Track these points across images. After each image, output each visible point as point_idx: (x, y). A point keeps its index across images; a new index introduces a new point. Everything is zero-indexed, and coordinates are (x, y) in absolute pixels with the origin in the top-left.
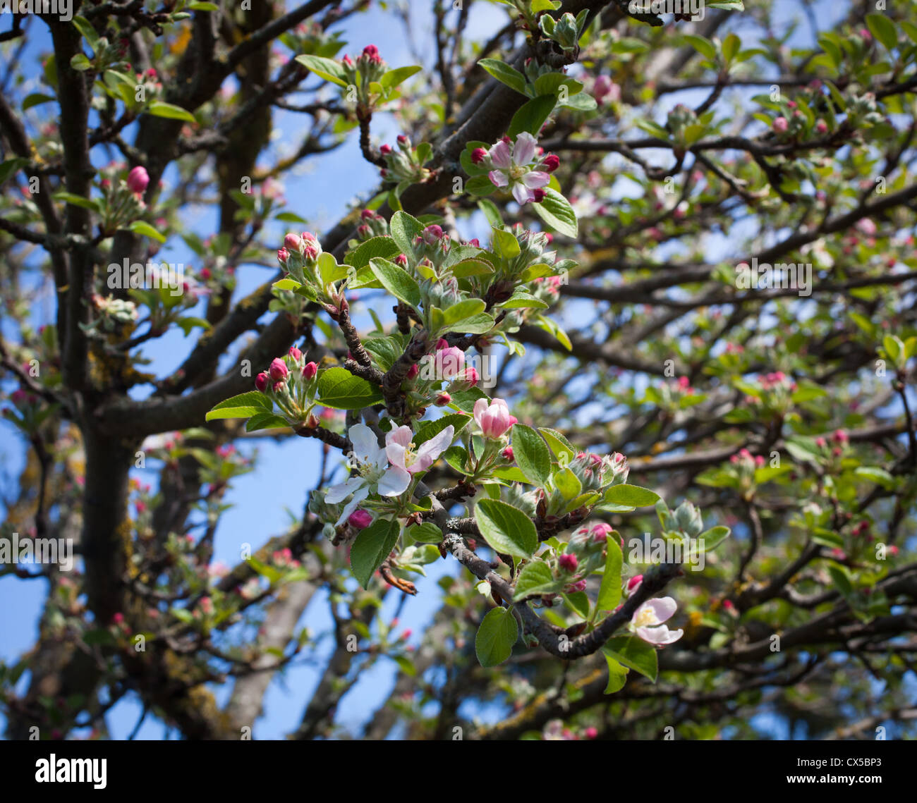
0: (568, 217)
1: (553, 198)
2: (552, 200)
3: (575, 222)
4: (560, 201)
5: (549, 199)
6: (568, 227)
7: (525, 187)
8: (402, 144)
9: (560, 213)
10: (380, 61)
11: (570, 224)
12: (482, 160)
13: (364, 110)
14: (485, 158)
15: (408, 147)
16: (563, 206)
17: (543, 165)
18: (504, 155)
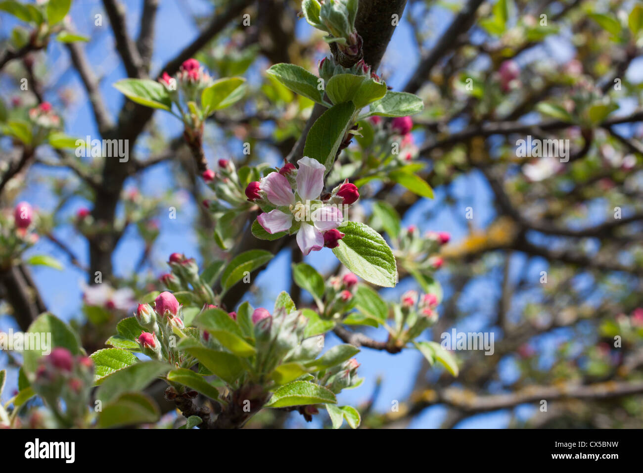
0: (384, 259)
1: (362, 236)
2: (361, 238)
3: (393, 265)
4: (372, 238)
5: (357, 237)
6: (383, 273)
7: (315, 228)
8: (223, 170)
9: (373, 255)
10: (197, 78)
11: (385, 268)
12: (259, 197)
13: (190, 133)
14: (262, 193)
15: (231, 172)
16: (376, 244)
17: (338, 197)
18: (283, 190)
